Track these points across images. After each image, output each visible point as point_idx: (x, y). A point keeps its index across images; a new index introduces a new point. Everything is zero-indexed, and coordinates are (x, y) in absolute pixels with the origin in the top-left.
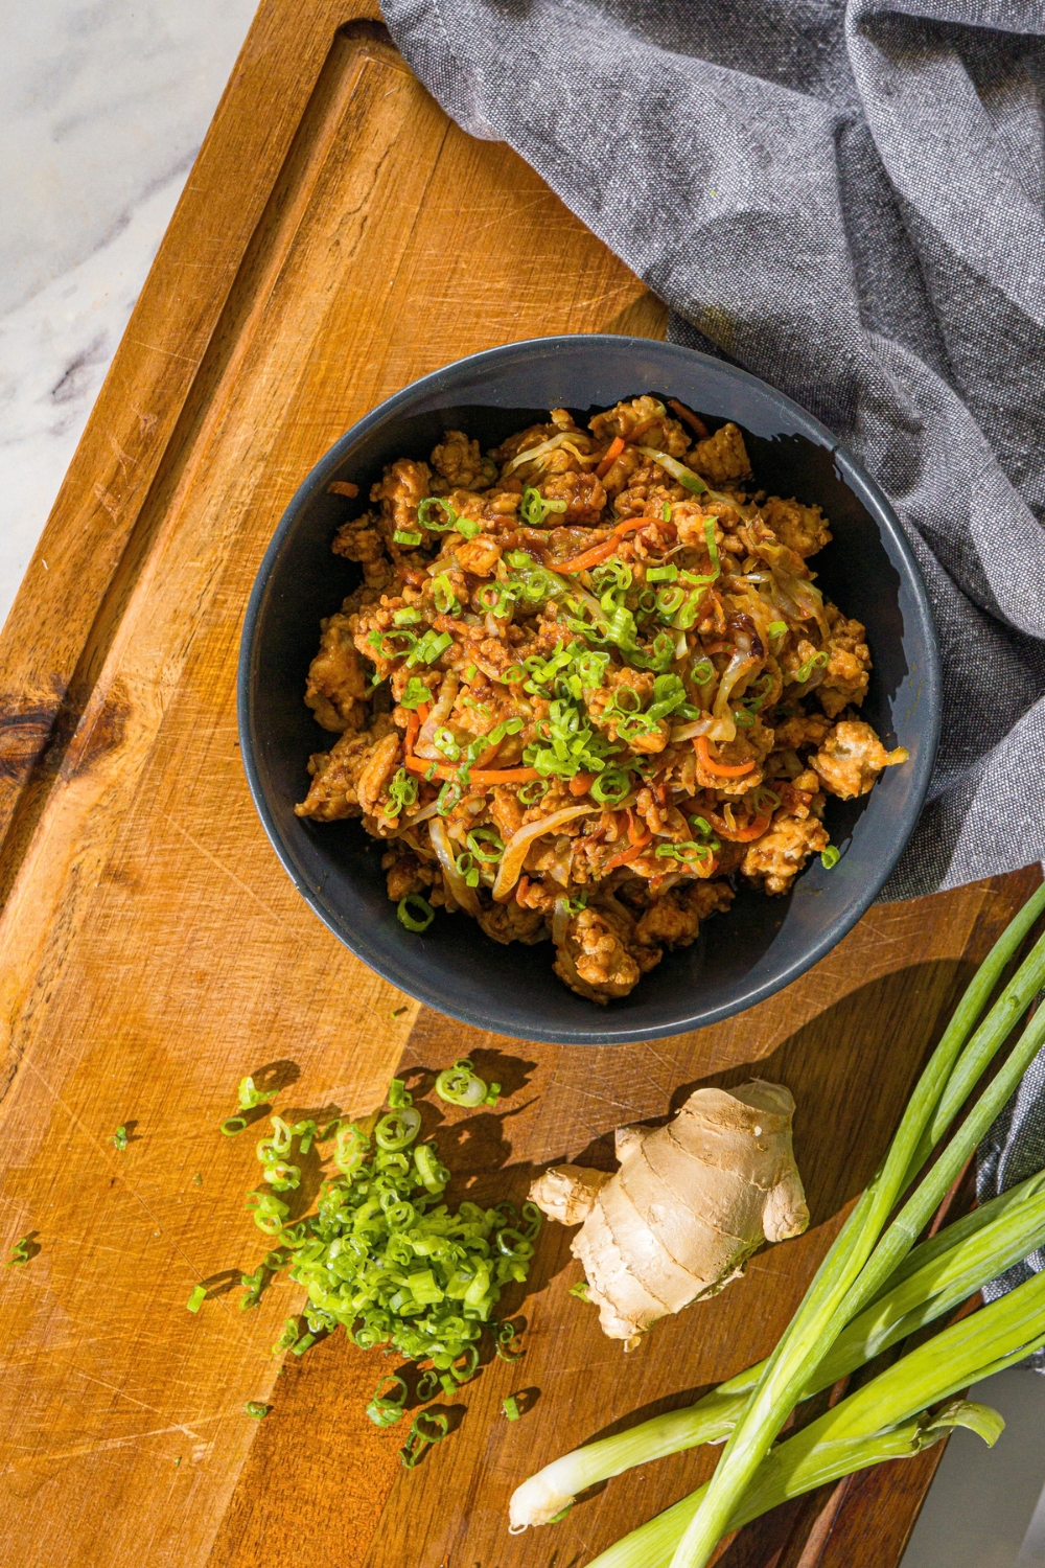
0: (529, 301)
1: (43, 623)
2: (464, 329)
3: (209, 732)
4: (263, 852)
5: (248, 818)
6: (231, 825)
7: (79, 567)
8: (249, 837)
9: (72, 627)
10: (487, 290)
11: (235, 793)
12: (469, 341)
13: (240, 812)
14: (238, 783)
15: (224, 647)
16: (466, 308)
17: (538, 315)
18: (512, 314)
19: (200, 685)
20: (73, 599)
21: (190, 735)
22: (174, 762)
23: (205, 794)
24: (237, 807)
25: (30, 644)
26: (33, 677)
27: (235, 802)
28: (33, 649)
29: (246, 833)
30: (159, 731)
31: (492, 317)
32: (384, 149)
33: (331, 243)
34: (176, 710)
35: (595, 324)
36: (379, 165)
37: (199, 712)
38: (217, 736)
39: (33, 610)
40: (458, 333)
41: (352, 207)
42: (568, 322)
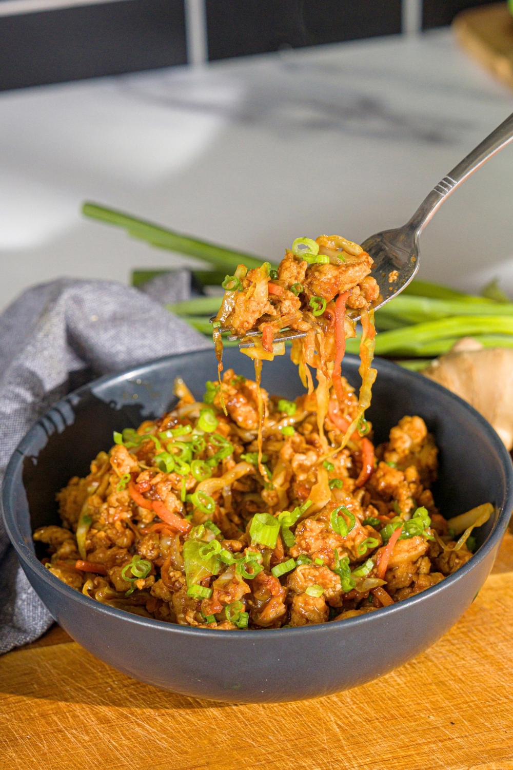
0: (14, 735)
2: (60, 757)
3: (459, 740)
4: (507, 679)
5: (493, 695)
6: (507, 701)
8: (505, 689)
10: (21, 759)
11: (485, 709)
12: (66, 750)
13: (493, 700)
14: (477, 711)
15: (395, 761)
16: (43, 763)
17: (20, 727)
18: (29, 739)
19: (433, 759)
21: (471, 748)
22: (497, 746)
23: (501, 721)
24: (493, 703)
27: (490, 706)
29: (504, 691)
30: (485, 763)
31: (39, 747)
34: (462, 762)
35: (6, 698)
37: (451, 751)
38: (457, 735)
40: (65, 758)
42: (14, 712)
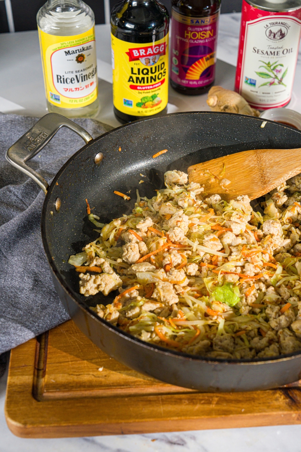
1: (260, 404)
7: (238, 401)
9: (256, 396)
20: (248, 399)
25: (268, 404)
26: (277, 400)
28: (269, 403)
32: (71, 376)
33: (106, 378)
36: (77, 375)
39: (258, 408)
41: (93, 377)
